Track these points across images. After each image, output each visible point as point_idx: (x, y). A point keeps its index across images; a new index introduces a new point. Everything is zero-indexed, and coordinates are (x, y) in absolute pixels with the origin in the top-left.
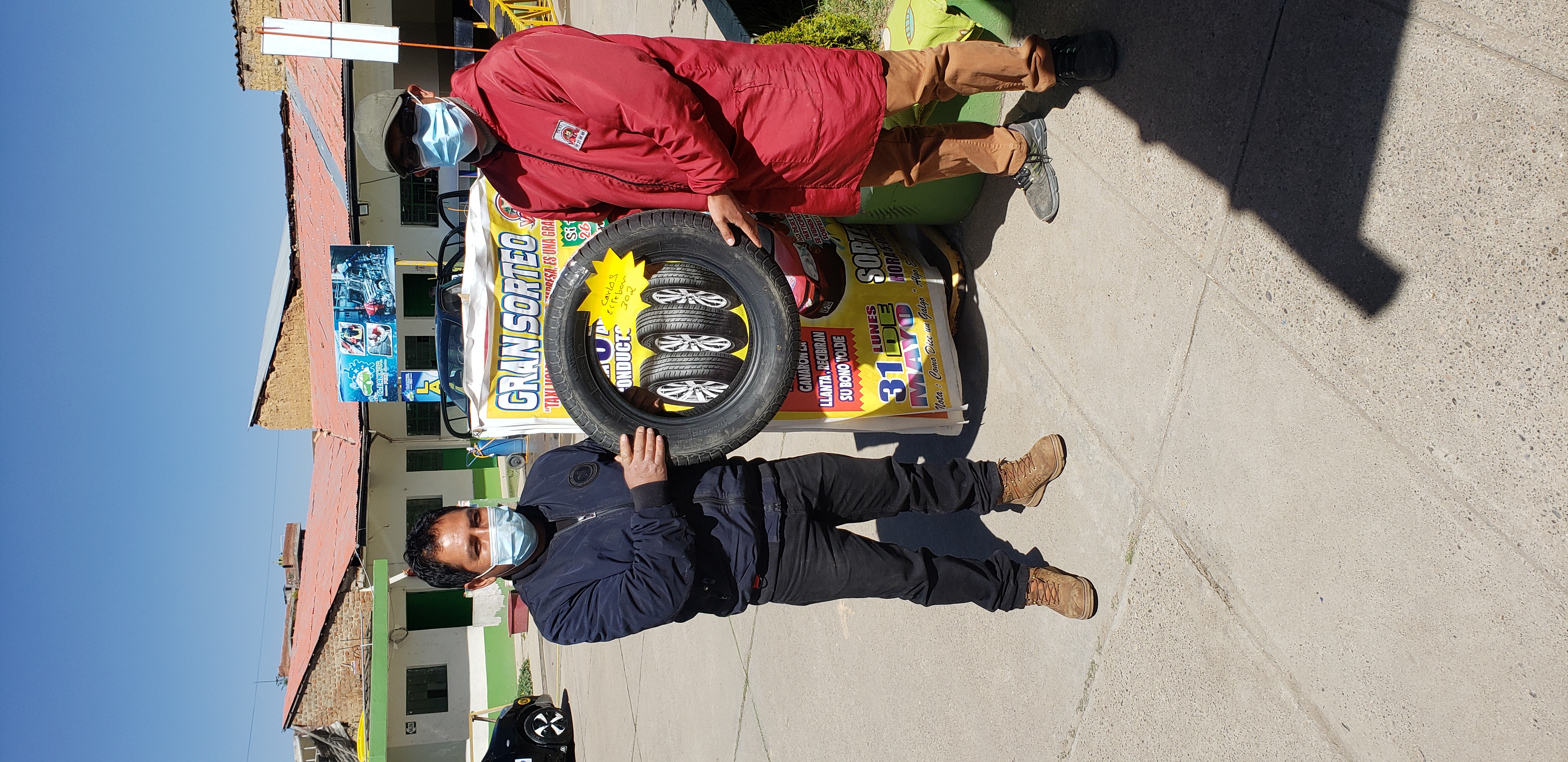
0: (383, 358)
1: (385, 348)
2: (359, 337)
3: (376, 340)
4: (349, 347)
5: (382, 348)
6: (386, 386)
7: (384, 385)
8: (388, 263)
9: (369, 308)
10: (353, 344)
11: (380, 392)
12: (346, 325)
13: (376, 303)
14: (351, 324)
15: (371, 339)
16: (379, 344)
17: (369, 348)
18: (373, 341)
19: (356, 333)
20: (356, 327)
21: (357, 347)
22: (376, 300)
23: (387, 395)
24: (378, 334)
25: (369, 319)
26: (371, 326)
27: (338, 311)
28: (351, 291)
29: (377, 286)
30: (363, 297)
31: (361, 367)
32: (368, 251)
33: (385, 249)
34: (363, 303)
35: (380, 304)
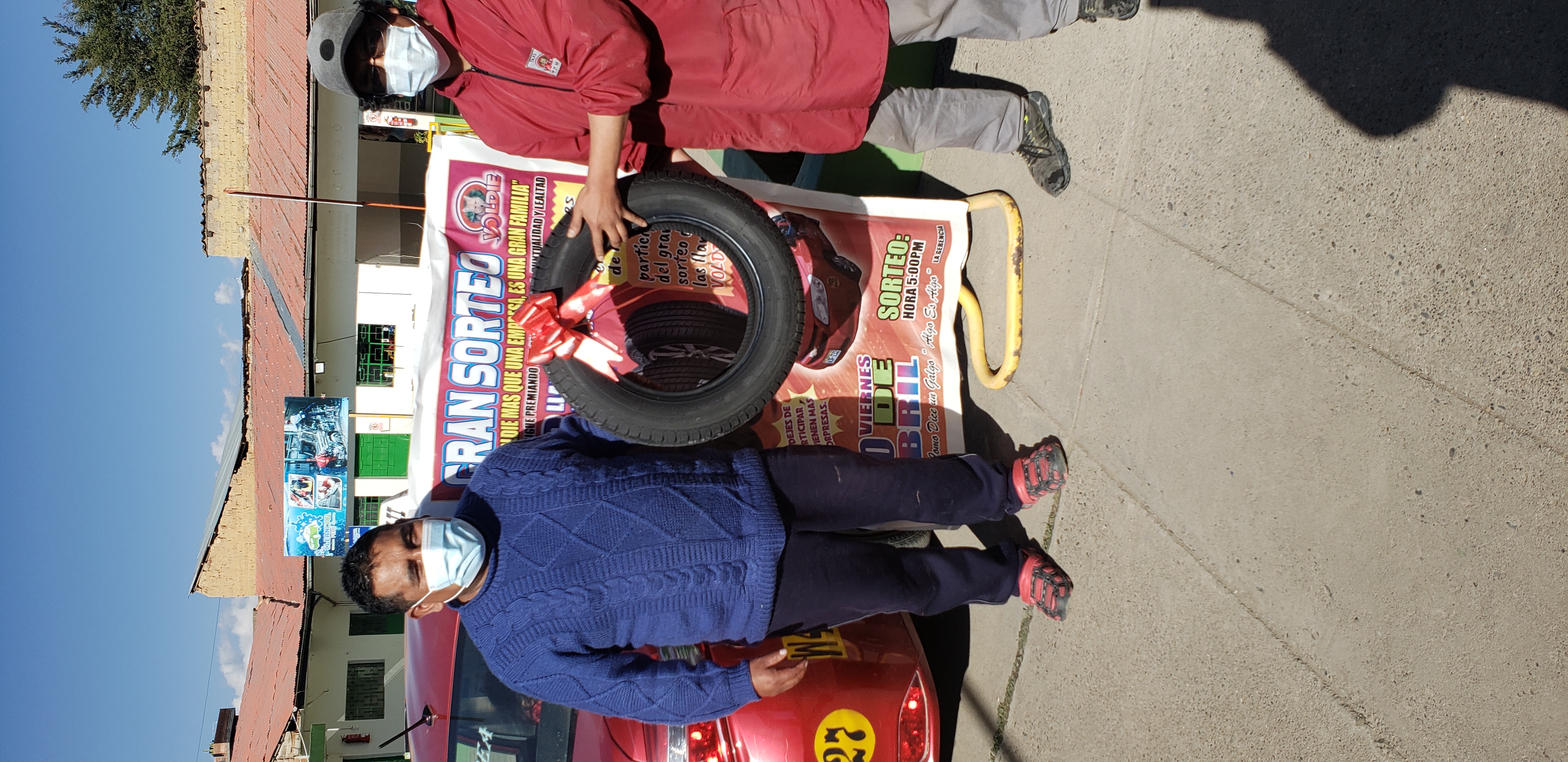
1: (334, 501)
2: (308, 489)
3: (326, 492)
4: (298, 499)
6: (334, 540)
7: (332, 539)
8: (342, 415)
9: (321, 461)
10: (302, 496)
11: (326, 547)
12: (296, 477)
14: (301, 476)
15: (320, 492)
17: (318, 501)
18: (323, 493)
19: (306, 485)
20: (306, 480)
21: (306, 499)
22: (327, 452)
23: (333, 549)
26: (321, 478)
27: (289, 463)
28: (303, 442)
29: (330, 438)
30: (315, 449)
31: (308, 520)
32: (322, 403)
33: (339, 401)
34: (314, 454)
35: (332, 456)
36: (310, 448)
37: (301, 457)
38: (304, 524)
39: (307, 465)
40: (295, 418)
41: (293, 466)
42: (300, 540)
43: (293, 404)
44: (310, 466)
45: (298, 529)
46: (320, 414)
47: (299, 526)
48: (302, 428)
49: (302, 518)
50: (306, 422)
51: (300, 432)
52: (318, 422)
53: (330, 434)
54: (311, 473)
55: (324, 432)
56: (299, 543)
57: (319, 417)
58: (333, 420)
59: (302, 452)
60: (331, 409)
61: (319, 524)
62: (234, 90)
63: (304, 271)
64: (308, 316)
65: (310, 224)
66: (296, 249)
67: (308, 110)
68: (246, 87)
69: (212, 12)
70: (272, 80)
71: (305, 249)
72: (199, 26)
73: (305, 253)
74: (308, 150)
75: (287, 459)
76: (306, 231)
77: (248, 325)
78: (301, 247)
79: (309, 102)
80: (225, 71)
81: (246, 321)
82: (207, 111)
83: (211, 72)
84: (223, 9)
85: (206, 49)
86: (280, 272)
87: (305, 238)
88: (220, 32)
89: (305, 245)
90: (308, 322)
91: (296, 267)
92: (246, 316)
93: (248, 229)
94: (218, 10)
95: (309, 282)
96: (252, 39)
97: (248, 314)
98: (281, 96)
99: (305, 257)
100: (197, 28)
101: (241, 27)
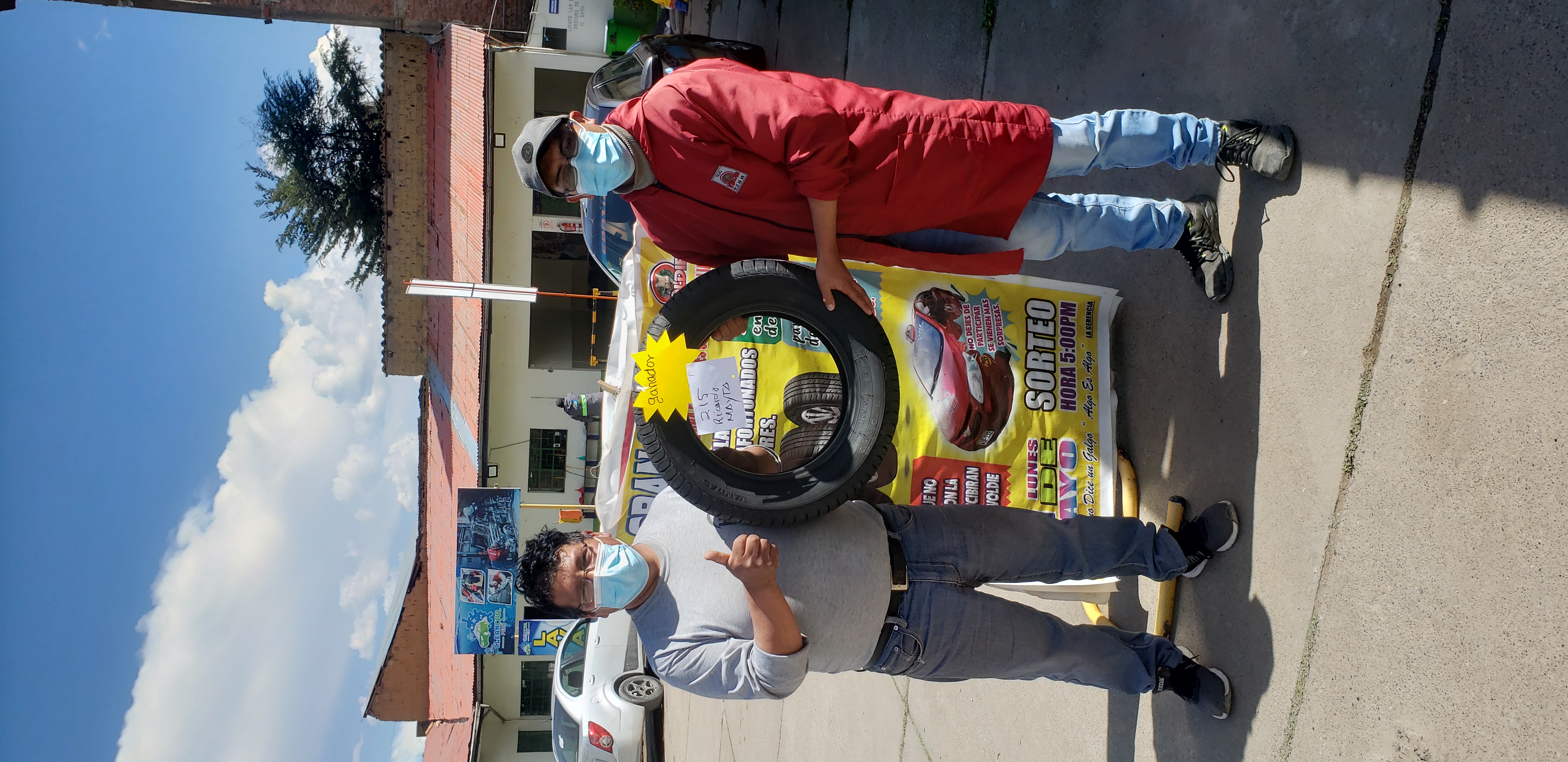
0: (502, 607)
1: (504, 596)
2: (480, 584)
3: (497, 587)
4: (469, 595)
5: (501, 596)
6: (503, 637)
7: (501, 637)
8: (514, 506)
9: (492, 554)
10: (472, 591)
11: (496, 645)
12: (467, 571)
13: (500, 548)
14: (473, 570)
15: (491, 586)
16: (499, 592)
17: (489, 596)
18: (494, 589)
19: (478, 580)
20: (477, 574)
21: (477, 594)
22: (499, 545)
23: (503, 647)
24: (499, 580)
25: (490, 564)
26: (492, 573)
27: (461, 556)
28: (476, 535)
29: (502, 530)
30: (487, 542)
31: (479, 617)
32: (494, 494)
33: (512, 491)
34: (486, 548)
35: (504, 549)
36: (482, 541)
37: (473, 550)
38: (474, 621)
39: (479, 559)
40: (467, 511)
41: (465, 559)
42: (471, 637)
43: (466, 496)
44: (482, 559)
45: (469, 626)
46: (493, 505)
47: (470, 623)
48: (475, 520)
49: (473, 614)
50: (478, 514)
51: (472, 524)
52: (490, 513)
53: (501, 526)
54: (482, 567)
55: (496, 525)
56: (470, 641)
57: (491, 508)
58: (505, 512)
59: (473, 545)
60: (503, 500)
61: (489, 620)
62: (415, 215)
63: (479, 374)
64: (481, 419)
66: (471, 354)
67: (484, 214)
68: (426, 211)
69: (397, 141)
71: (481, 353)
72: (384, 155)
73: (481, 356)
79: (485, 207)
80: (407, 196)
81: (423, 440)
82: (390, 236)
83: (395, 198)
84: (407, 137)
85: (390, 176)
87: (481, 341)
88: (403, 160)
89: (481, 348)
90: (481, 424)
91: (472, 372)
93: (426, 349)
94: (401, 138)
95: (484, 387)
96: (432, 162)
97: (425, 434)
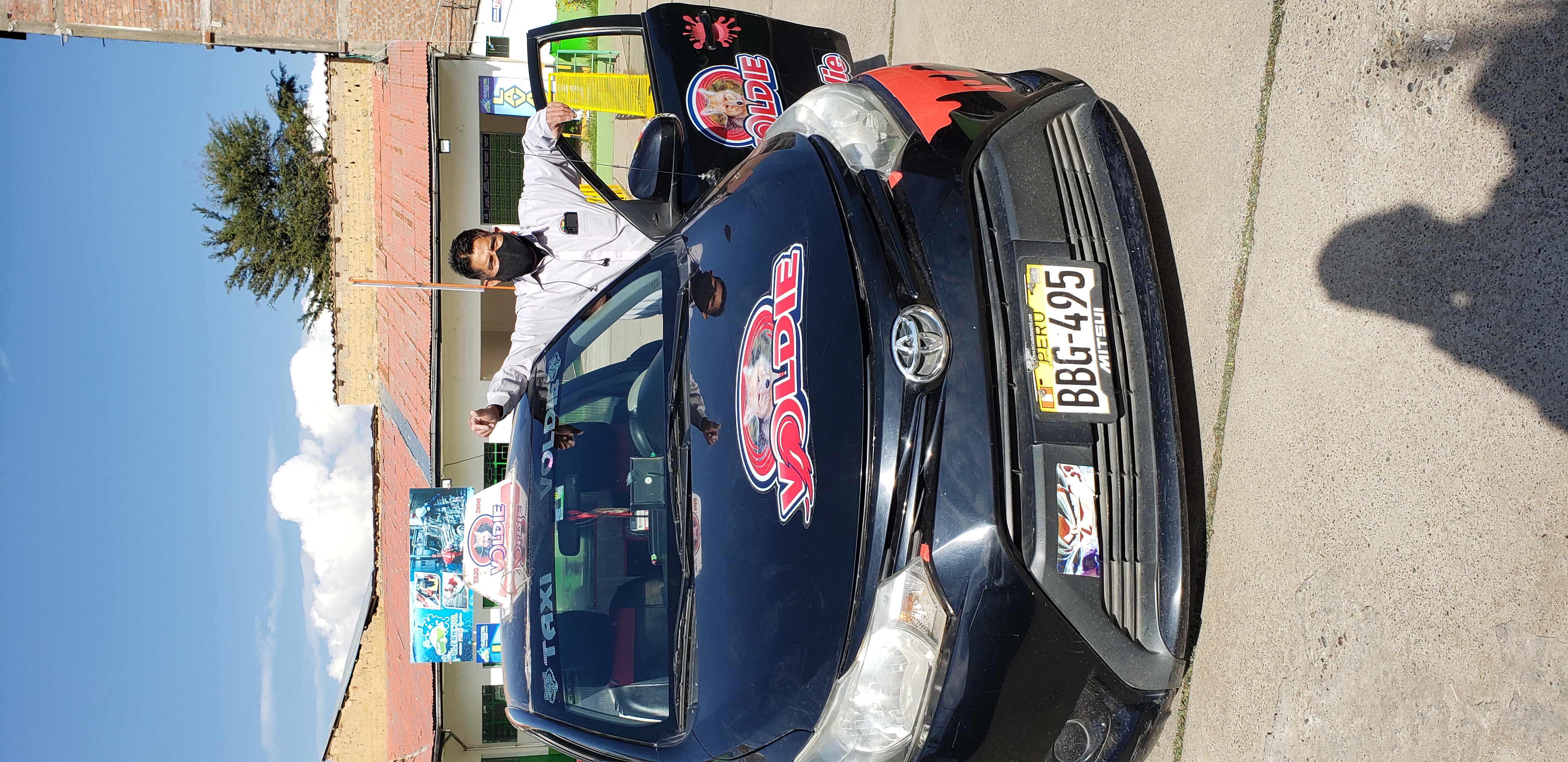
0: (459, 612)
1: (460, 601)
2: (434, 588)
3: (452, 591)
4: (424, 600)
5: (457, 600)
7: (458, 644)
9: (446, 556)
10: (429, 596)
11: (454, 651)
12: (422, 575)
13: (454, 549)
14: (427, 574)
15: (446, 590)
16: (455, 596)
17: (444, 600)
18: (449, 592)
19: (432, 584)
20: (432, 578)
21: (432, 599)
22: (453, 547)
23: (461, 654)
24: (454, 584)
25: (445, 568)
26: (447, 576)
27: (414, 560)
28: (429, 537)
29: (456, 531)
30: (441, 544)
31: (435, 623)
32: (448, 493)
33: (465, 491)
34: (440, 551)
35: (458, 551)
36: (436, 543)
37: (426, 553)
38: (430, 627)
39: (433, 561)
40: (421, 511)
41: (418, 563)
42: (427, 644)
43: (419, 496)
44: (436, 562)
45: (424, 633)
46: (446, 506)
47: (425, 630)
48: (427, 521)
49: (429, 620)
50: (431, 514)
51: (425, 525)
52: (443, 514)
53: (455, 527)
54: (437, 570)
55: (449, 525)
56: (426, 648)
57: (444, 509)
58: (458, 512)
59: (427, 548)
60: (456, 499)
61: (446, 626)
62: (363, 240)
63: (430, 384)
64: (434, 431)
65: (435, 335)
66: (422, 367)
67: (431, 221)
68: (374, 236)
69: (343, 167)
70: (398, 214)
71: (431, 361)
72: (331, 181)
73: (430, 365)
74: (432, 260)
75: (413, 556)
76: (431, 342)
77: (377, 474)
78: (427, 361)
79: (431, 213)
80: (355, 222)
81: (376, 470)
82: (338, 262)
83: (342, 224)
84: (353, 163)
85: (337, 202)
86: (407, 399)
87: (431, 350)
88: (350, 185)
89: (431, 358)
90: (434, 437)
91: (423, 387)
92: (376, 464)
93: (376, 376)
94: (348, 164)
95: (435, 394)
96: (379, 185)
97: (378, 463)
98: (406, 224)
99: (430, 369)
100: (329, 183)
101: (370, 179)
